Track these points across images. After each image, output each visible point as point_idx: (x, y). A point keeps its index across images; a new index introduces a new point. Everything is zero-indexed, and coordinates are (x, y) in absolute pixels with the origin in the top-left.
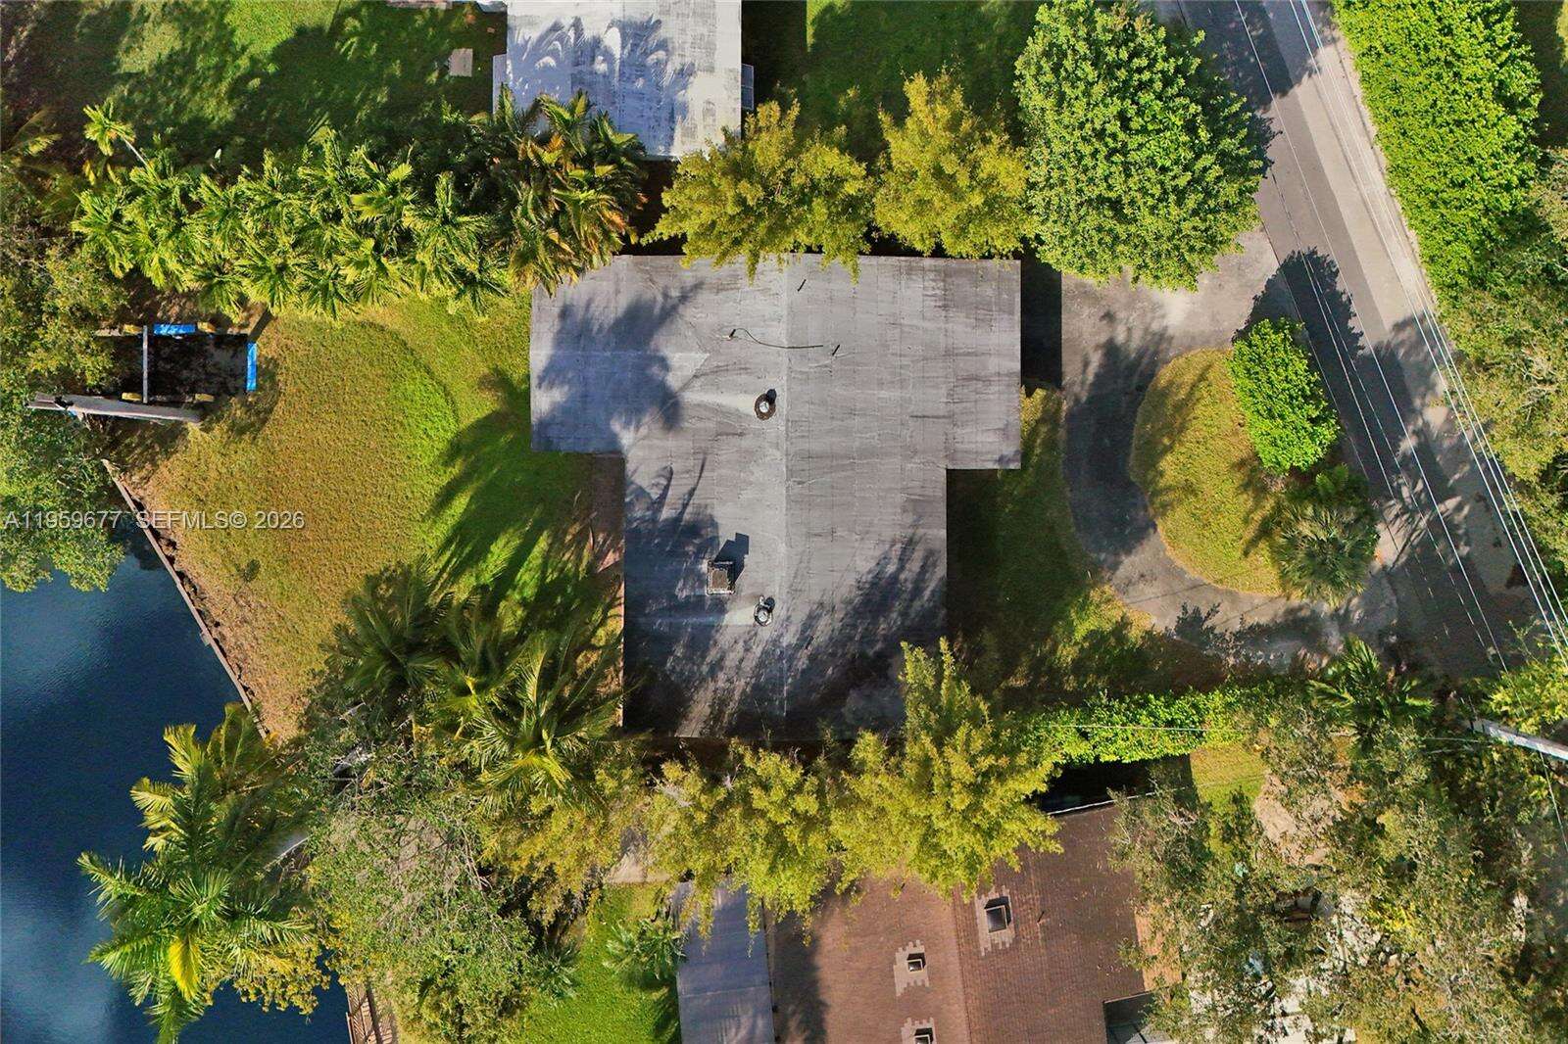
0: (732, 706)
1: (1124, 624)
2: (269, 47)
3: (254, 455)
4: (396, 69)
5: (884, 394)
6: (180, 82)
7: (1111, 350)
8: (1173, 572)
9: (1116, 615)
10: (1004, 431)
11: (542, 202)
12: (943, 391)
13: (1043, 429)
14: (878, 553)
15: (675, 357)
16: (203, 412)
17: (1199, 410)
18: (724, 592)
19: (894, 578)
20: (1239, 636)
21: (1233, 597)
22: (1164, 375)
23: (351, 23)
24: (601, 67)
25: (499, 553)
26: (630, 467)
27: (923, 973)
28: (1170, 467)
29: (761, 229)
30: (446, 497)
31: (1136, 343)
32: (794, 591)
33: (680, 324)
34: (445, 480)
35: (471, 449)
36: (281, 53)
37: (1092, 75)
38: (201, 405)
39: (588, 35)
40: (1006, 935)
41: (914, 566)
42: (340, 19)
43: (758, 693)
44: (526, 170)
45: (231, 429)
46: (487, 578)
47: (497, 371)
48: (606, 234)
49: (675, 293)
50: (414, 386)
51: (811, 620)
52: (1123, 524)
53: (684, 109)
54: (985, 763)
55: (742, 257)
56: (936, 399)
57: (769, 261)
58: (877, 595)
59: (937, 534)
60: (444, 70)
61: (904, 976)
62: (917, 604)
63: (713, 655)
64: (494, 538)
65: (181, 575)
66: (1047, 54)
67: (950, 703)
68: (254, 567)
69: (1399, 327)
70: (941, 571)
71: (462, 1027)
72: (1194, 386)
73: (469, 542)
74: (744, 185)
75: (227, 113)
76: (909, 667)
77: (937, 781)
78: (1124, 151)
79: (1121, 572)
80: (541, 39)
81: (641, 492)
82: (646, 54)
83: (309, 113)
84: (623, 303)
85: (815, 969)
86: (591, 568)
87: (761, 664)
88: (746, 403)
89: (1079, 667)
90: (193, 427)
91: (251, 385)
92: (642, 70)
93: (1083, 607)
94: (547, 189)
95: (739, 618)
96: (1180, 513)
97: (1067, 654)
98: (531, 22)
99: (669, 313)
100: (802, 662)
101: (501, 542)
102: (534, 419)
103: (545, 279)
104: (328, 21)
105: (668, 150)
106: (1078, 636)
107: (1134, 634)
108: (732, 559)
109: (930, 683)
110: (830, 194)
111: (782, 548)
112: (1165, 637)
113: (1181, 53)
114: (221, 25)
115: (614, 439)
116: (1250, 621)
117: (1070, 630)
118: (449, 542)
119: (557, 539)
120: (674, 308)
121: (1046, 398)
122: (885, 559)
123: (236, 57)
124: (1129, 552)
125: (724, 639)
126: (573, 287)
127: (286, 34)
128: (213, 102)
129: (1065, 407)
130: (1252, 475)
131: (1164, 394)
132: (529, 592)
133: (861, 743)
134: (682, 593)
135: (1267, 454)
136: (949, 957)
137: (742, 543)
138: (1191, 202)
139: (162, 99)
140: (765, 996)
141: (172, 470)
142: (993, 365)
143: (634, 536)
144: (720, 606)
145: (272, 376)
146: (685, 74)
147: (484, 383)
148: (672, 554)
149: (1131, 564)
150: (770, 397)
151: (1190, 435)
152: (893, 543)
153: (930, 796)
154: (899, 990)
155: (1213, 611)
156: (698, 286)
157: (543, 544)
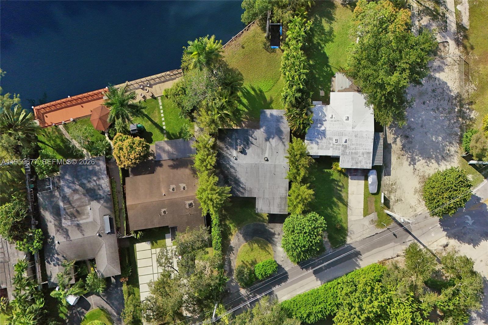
0: (221, 151)
1: (232, 235)
2: (325, 51)
3: (261, 48)
4: (321, 79)
5: (268, 184)
6: (320, 32)
7: (274, 234)
8: (240, 245)
9: (233, 233)
10: (261, 210)
11: (297, 114)
12: (268, 197)
13: (262, 219)
14: (244, 183)
15: (274, 140)
16: (268, 37)
17: (264, 252)
18: (238, 150)
19: (240, 186)
20: (230, 259)
21: (235, 258)
22: (270, 245)
23: (329, 69)
24: (319, 125)
25: (245, 101)
26: (258, 130)
27: (182, 189)
28: (255, 246)
29: (292, 159)
30: (254, 90)
31: (275, 240)
32: (238, 165)
33: (279, 141)
34: (256, 89)
35: (261, 95)
36: (324, 54)
37: (312, 226)
38: (269, 37)
39: (324, 123)
40: (187, 207)
41: (242, 190)
42: (329, 66)
43: (224, 157)
44: (302, 110)
45: (266, 43)
46: (241, 98)
47: (273, 101)
48: (293, 126)
49: (284, 140)
50: (271, 83)
51: (234, 168)
52: (247, 235)
53: (312, 143)
54: (215, 201)
55: (288, 155)
56: (267, 196)
57: (288, 160)
58: (237, 182)
59: (246, 195)
60: (321, 90)
61: (182, 185)
62: (236, 190)
63: (229, 147)
64: (247, 100)
65: (243, 32)
66: (316, 218)
67: (223, 195)
68: (243, 48)
69: (276, 296)
70: (241, 196)
71: (176, 95)
72: (268, 251)
73: (247, 95)
74: (299, 156)
75: (315, 42)
76: (228, 188)
77: (212, 192)
78: (301, 233)
79: (240, 234)
80: (324, 112)
81: (253, 132)
82: (321, 135)
83: (315, 60)
84: (283, 129)
85: (182, 167)
86: (242, 121)
87: (227, 157)
88: (267, 155)
89: (225, 225)
90: (266, 35)
91: (272, 47)
92: (318, 134)
93: (235, 226)
94: (299, 115)
95: (235, 153)
96: (248, 248)
97: (227, 222)
98: (326, 110)
99: (281, 139)
100: (228, 166)
101: (247, 101)
102: (265, 110)
103: (286, 114)
104: (330, 64)
105: (306, 139)
106: (230, 225)
107: (230, 237)
108: (243, 152)
109: (225, 192)
110: (297, 173)
111: (245, 162)
112: (230, 243)
113: (316, 246)
114: (329, 40)
115: (262, 127)
116: (232, 261)
117: (231, 223)
118: (247, 90)
119: (246, 113)
120: (282, 140)
121: (266, 220)
122: (243, 184)
123: (324, 44)
124: (243, 236)
125: (231, 150)
126: (285, 119)
127: (327, 54)
128: (317, 39)
129: (265, 224)
130: (254, 263)
131: (267, 245)
132: (239, 107)
133: (217, 177)
134: (239, 141)
135: (257, 265)
136: (184, 195)
137: (246, 154)
138: (293, 246)
139: (317, 27)
140: (179, 157)
141: (259, 30)
142: (272, 208)
143: (247, 131)
144: (236, 149)
145: (273, 52)
146: (317, 143)
147: (271, 98)
148: (244, 139)
149: (241, 236)
150: (267, 160)
151: (260, 250)
152: (245, 186)
153: (211, 190)
154: (180, 184)
155: (233, 254)
156: (285, 145)
157: (246, 110)
